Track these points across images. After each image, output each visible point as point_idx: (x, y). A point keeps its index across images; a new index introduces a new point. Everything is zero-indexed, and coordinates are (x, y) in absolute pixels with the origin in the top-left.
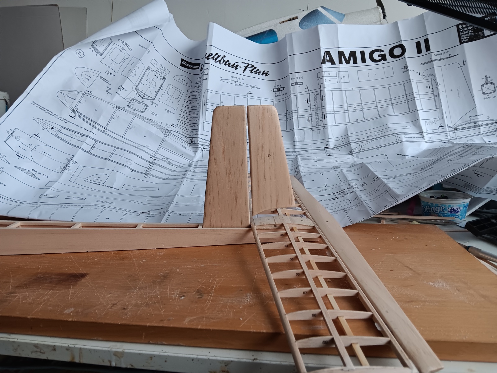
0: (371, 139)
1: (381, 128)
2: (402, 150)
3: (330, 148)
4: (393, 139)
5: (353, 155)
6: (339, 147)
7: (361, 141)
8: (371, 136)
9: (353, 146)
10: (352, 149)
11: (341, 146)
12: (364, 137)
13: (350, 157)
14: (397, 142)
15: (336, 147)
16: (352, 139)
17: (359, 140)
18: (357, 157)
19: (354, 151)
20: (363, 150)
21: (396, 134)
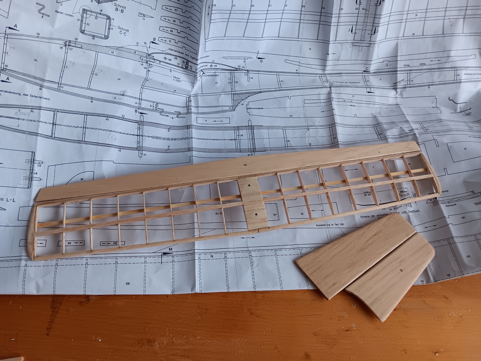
0: (424, 69)
1: (441, 54)
2: (456, 95)
3: (369, 73)
4: (449, 76)
5: (396, 91)
6: (381, 72)
7: (410, 70)
8: (424, 64)
9: (400, 76)
10: (398, 81)
11: (384, 72)
12: (415, 64)
13: (392, 93)
14: (453, 81)
15: (378, 73)
16: (400, 65)
17: (409, 68)
18: (401, 94)
19: (400, 85)
20: (411, 86)
21: (456, 69)
